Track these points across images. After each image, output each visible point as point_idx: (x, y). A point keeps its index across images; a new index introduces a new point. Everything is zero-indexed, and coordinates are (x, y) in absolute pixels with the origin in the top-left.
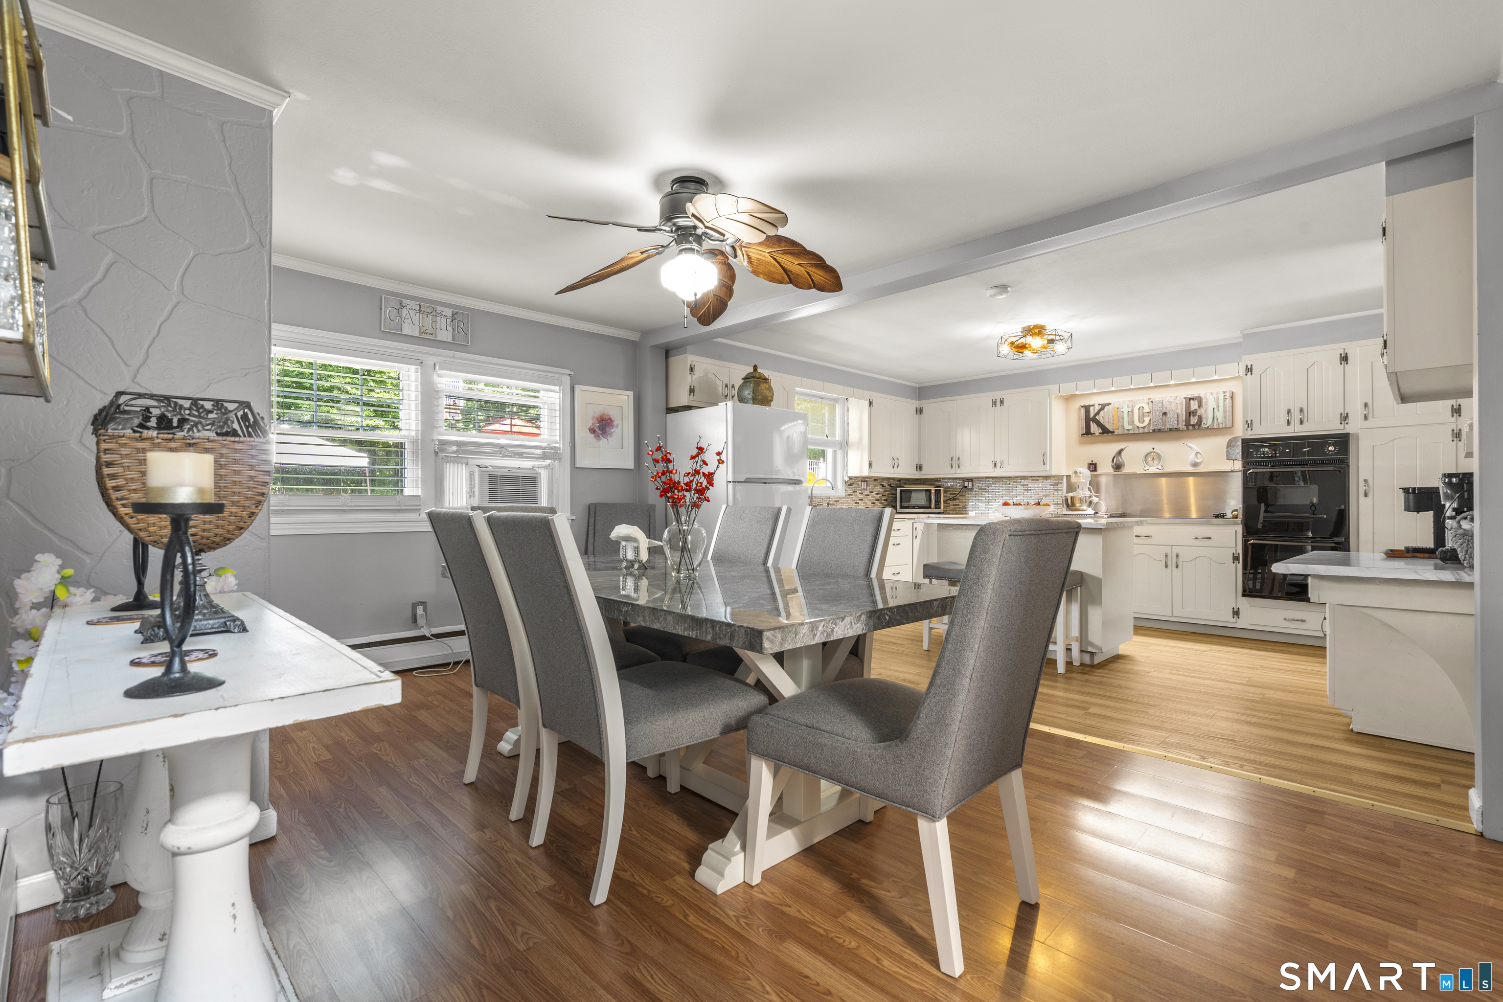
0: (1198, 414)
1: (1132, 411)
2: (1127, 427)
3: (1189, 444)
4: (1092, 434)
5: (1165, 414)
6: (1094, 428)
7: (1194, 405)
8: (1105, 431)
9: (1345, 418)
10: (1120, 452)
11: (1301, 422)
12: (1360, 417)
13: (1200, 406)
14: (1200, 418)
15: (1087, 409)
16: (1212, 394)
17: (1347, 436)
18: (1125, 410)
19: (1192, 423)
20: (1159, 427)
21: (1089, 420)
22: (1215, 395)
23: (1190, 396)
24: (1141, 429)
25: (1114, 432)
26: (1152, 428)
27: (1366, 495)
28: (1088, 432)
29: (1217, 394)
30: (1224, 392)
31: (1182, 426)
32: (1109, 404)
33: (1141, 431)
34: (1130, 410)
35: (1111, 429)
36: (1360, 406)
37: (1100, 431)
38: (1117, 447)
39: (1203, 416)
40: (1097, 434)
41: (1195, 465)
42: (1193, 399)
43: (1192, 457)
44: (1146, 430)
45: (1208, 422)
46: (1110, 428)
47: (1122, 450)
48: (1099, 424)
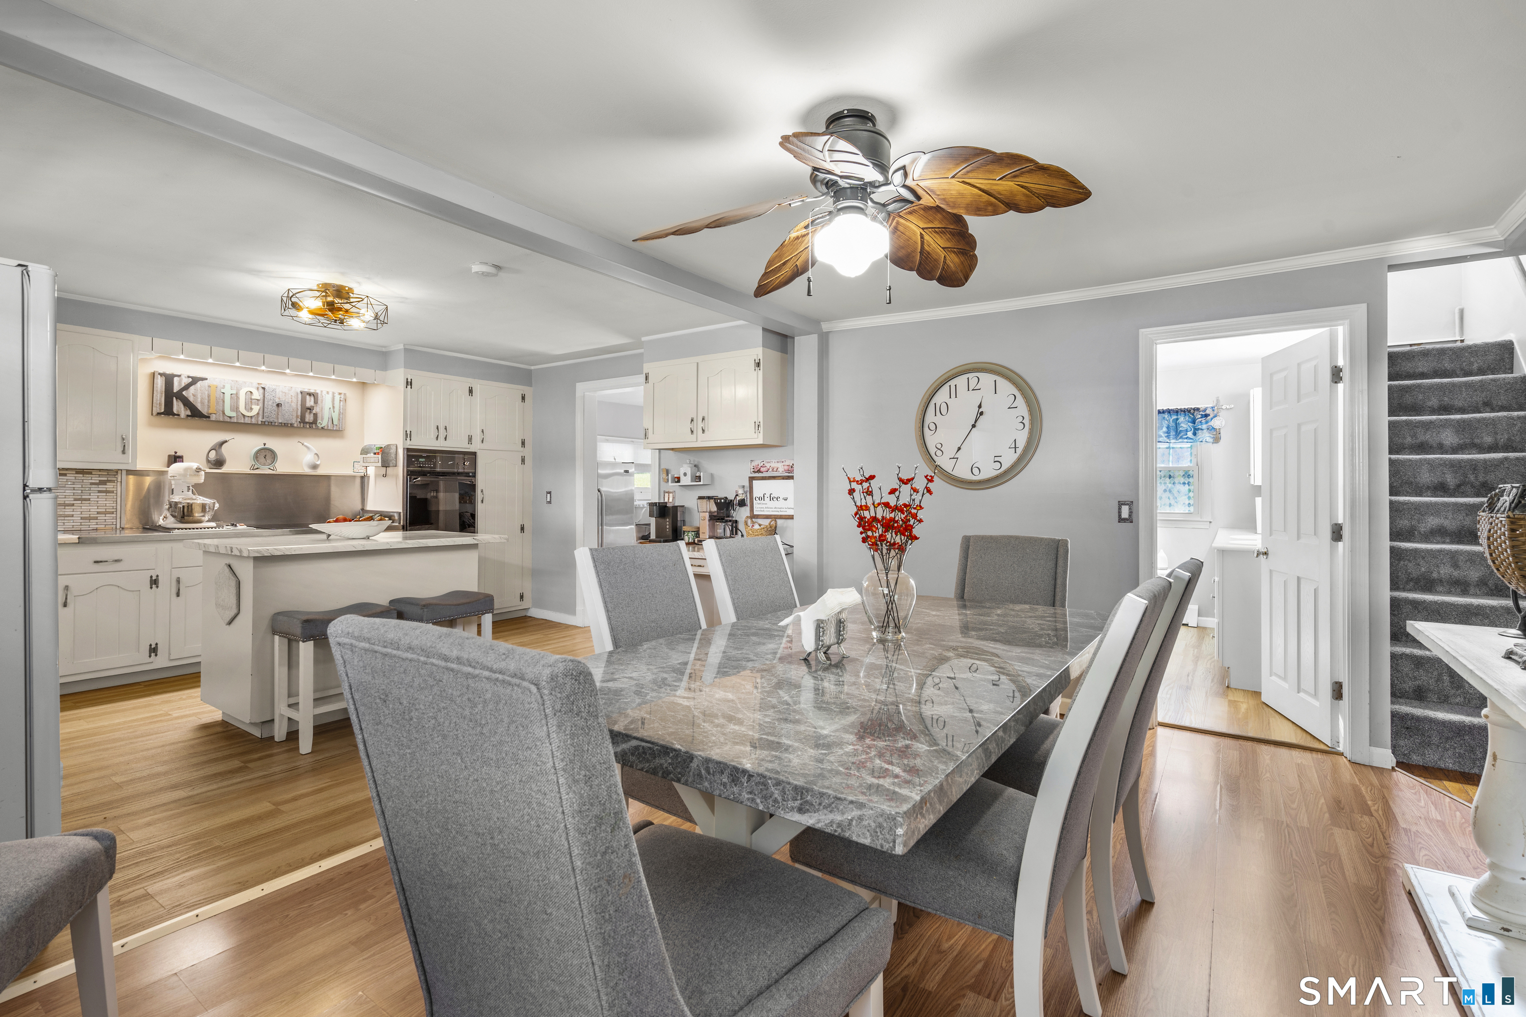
0: (314, 412)
1: (237, 394)
3: (305, 444)
4: (174, 414)
5: (278, 405)
6: (178, 406)
7: (310, 402)
8: (195, 413)
9: (470, 439)
11: (446, 439)
12: (479, 441)
13: (316, 402)
14: (315, 415)
15: (169, 380)
16: (328, 393)
17: (474, 454)
19: (307, 420)
20: (271, 420)
21: (170, 395)
22: (331, 393)
23: (306, 390)
24: (246, 419)
25: (209, 417)
26: (260, 419)
27: (482, 501)
29: (333, 393)
30: (340, 394)
31: (295, 421)
32: (202, 379)
33: (247, 421)
34: (234, 392)
35: (205, 411)
36: (479, 432)
37: (189, 413)
38: (215, 437)
39: (319, 416)
40: (183, 415)
41: (315, 467)
42: (310, 394)
43: (309, 458)
45: (324, 422)
47: (226, 442)
48: (187, 403)
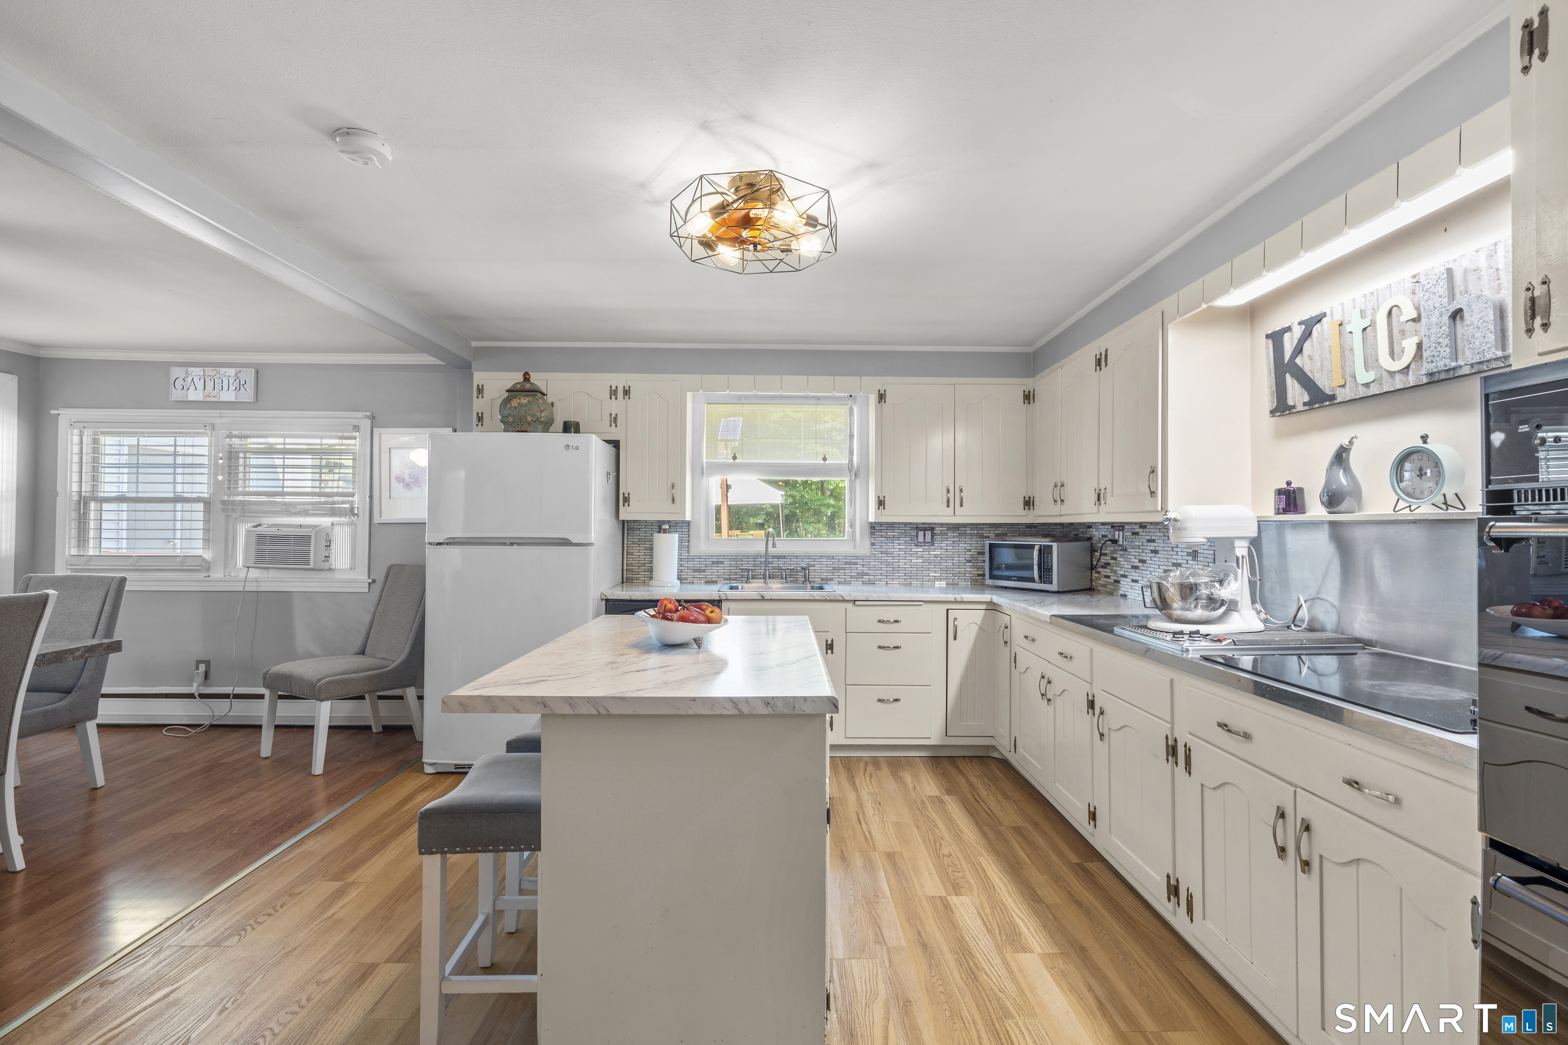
1: (1373, 324)
2: (1364, 376)
10: (1341, 457)
18: (1356, 325)
28: (1282, 408)
32: (1318, 319)
34: (1367, 322)
44: (1412, 380)
46: (1325, 383)
